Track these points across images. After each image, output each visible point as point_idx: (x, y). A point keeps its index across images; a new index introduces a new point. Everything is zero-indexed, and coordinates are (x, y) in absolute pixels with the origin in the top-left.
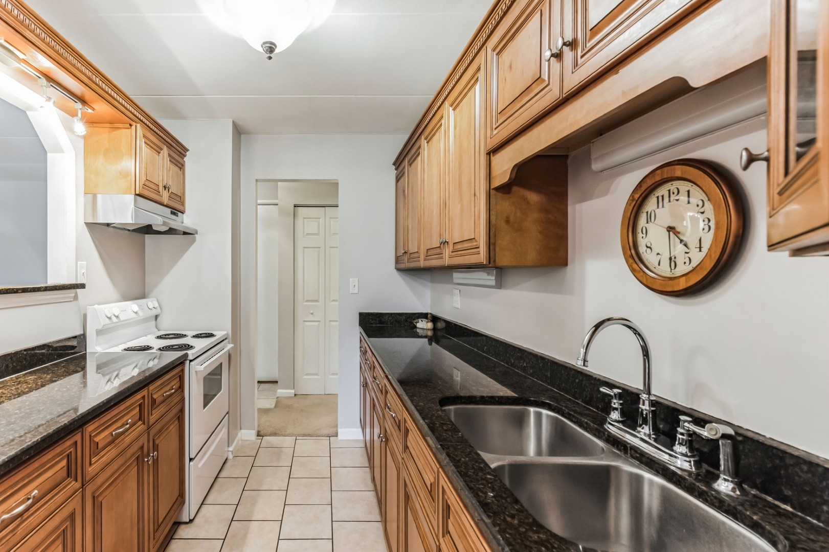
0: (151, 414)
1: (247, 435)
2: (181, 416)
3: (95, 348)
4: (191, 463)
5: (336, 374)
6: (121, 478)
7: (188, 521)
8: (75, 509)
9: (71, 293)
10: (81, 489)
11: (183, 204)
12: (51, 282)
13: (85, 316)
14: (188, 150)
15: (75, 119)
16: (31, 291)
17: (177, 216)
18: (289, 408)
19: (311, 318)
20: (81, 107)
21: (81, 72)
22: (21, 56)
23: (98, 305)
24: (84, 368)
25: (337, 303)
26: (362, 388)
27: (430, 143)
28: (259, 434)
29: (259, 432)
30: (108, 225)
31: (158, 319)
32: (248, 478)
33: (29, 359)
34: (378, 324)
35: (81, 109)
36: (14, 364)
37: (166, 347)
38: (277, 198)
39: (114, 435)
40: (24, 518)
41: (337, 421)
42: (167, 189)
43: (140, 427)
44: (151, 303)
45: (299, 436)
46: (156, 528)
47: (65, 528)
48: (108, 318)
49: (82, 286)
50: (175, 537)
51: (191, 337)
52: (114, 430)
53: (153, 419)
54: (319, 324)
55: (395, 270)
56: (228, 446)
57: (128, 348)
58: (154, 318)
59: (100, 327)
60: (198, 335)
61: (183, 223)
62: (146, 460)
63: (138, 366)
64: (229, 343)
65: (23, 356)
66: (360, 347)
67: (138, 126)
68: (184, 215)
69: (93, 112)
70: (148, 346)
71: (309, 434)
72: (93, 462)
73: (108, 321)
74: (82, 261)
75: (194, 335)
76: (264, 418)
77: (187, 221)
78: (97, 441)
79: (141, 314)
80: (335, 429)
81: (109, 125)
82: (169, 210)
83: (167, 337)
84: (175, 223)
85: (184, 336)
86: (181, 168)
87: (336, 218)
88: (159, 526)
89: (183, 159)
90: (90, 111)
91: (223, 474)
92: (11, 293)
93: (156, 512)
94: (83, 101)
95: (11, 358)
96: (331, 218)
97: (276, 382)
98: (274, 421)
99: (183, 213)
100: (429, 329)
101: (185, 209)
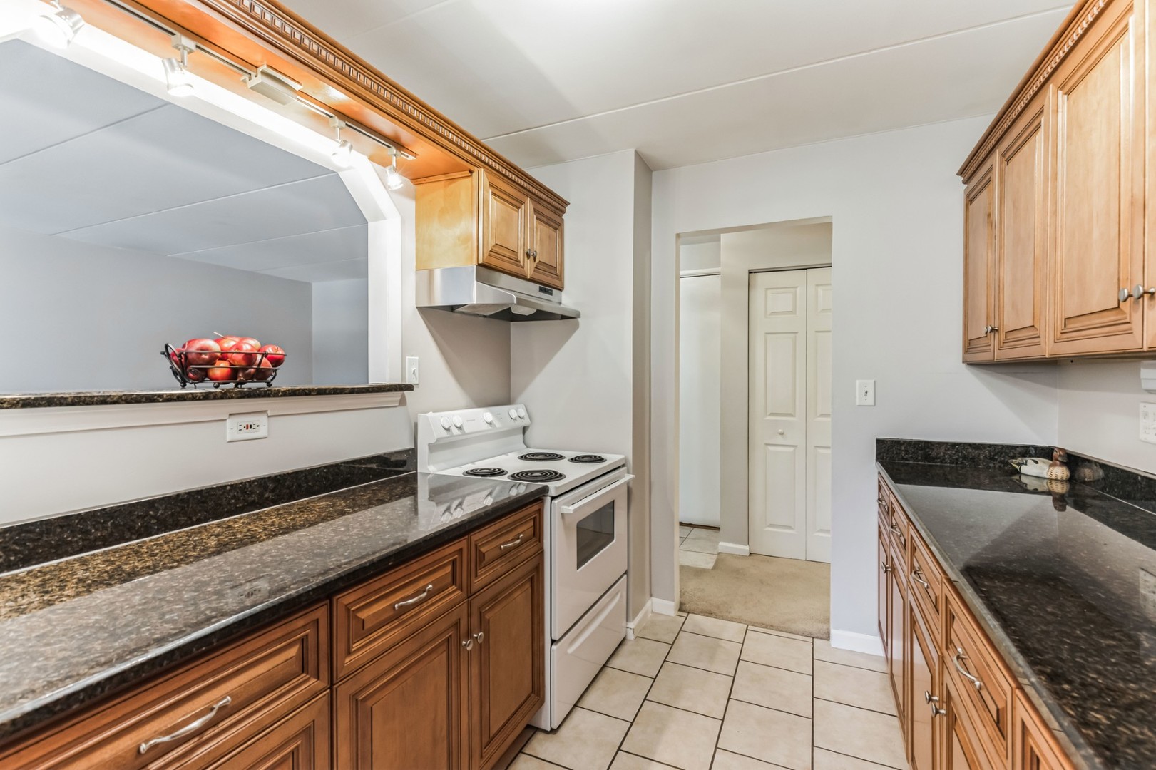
0: (476, 576)
1: (662, 606)
2: (535, 577)
3: (429, 467)
4: (554, 647)
5: (827, 531)
6: (414, 670)
7: (549, 729)
8: (314, 721)
9: (396, 396)
10: (329, 690)
11: (560, 277)
12: (373, 381)
13: (416, 425)
14: (567, 204)
15: (387, 169)
16: (330, 393)
17: (551, 294)
18: (738, 574)
19: (780, 440)
20: (395, 153)
21: (382, 98)
22: (297, 87)
23: (434, 412)
24: (414, 492)
25: (829, 419)
26: (883, 576)
27: (1073, 95)
28: (681, 608)
29: (681, 604)
30: (452, 308)
31: (528, 432)
32: (655, 679)
33: (331, 478)
34: (922, 460)
35: (395, 155)
36: (310, 484)
37: (522, 473)
38: (718, 264)
39: (396, 608)
40: (205, 738)
41: (828, 611)
42: (531, 257)
43: (454, 594)
44: (514, 411)
45: (754, 624)
46: (485, 740)
47: (295, 748)
48: (445, 429)
49: (410, 387)
50: (527, 750)
51: (569, 460)
52: (398, 602)
53: (477, 583)
54: (795, 450)
55: (964, 365)
56: (627, 620)
57: (471, 471)
58: (521, 431)
59: (433, 441)
60: (578, 457)
61: (560, 303)
62: (464, 643)
63: (494, 494)
64: (628, 473)
65: (322, 474)
66: (879, 499)
67: (482, 170)
68: (563, 293)
69: (415, 158)
70: (499, 470)
71: (772, 626)
72: (353, 650)
73: (445, 434)
74: (412, 356)
75: (574, 457)
76: (692, 585)
77: (567, 300)
78: (363, 618)
79: (497, 424)
80: (825, 626)
81: (443, 177)
82: (537, 286)
83: (535, 457)
84: (547, 303)
85: (560, 457)
86: (556, 229)
87: (828, 285)
88: (491, 740)
89: (560, 216)
90: (411, 158)
91: (616, 663)
92: (301, 395)
93: (485, 721)
94: (397, 143)
95: (306, 477)
96: (817, 285)
97: (718, 529)
98: (712, 591)
99: (561, 290)
100: (1056, 480)
101: (563, 284)
